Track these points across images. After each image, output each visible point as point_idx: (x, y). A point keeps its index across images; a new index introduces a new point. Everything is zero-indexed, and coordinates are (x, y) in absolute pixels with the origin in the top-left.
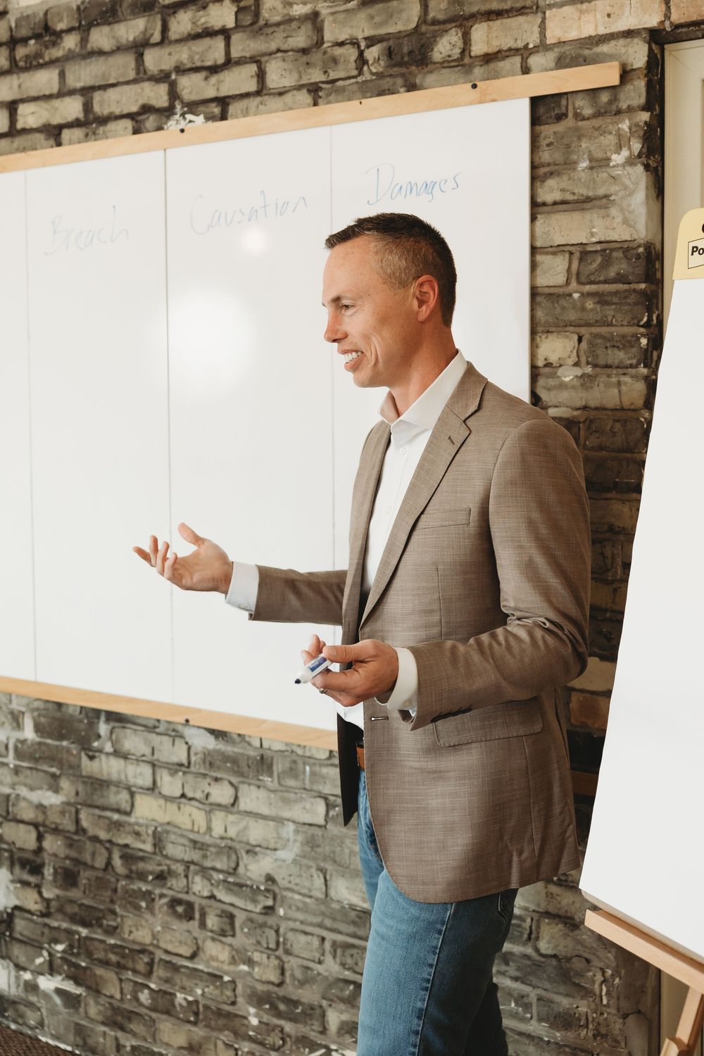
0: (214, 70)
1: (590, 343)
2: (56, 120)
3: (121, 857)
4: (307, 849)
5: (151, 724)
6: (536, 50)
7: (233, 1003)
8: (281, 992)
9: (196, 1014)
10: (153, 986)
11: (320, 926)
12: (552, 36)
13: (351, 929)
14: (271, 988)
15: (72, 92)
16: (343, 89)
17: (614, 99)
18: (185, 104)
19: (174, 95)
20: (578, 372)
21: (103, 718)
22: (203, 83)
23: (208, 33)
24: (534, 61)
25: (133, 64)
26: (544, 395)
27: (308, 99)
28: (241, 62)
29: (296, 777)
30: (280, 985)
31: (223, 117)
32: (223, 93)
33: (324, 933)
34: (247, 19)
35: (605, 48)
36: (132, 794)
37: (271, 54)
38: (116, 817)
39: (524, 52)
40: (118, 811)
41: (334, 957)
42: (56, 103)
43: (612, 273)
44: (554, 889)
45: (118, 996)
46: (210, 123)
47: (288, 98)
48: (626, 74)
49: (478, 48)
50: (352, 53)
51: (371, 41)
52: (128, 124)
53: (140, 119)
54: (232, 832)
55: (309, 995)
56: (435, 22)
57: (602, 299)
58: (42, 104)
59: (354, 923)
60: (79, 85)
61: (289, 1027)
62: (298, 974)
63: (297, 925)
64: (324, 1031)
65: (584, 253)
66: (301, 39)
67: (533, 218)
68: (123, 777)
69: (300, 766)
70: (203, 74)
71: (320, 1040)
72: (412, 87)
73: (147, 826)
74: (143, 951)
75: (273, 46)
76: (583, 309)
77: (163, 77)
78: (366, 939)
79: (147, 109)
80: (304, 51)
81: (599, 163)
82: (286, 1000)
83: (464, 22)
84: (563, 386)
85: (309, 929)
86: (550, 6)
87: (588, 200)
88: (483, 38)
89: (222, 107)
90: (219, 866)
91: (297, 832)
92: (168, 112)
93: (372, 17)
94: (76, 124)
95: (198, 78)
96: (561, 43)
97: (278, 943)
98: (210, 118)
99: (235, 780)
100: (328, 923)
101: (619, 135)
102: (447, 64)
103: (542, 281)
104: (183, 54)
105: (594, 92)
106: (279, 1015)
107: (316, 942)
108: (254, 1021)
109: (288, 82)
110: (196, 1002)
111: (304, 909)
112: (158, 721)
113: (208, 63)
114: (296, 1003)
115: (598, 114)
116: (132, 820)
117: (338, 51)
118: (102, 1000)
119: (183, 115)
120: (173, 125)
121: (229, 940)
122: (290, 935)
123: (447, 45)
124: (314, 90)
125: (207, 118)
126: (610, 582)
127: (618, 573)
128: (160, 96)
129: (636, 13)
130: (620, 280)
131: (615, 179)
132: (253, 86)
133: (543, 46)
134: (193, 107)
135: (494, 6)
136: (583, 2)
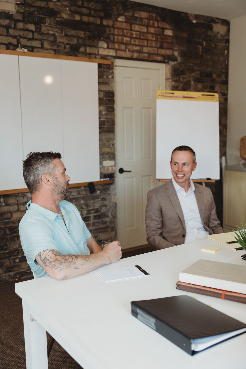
0: (29, 39)
1: (107, 107)
3: (9, 230)
5: (17, 195)
10: (19, 257)
12: (100, 52)
16: (61, 52)
18: (21, 45)
19: (18, 42)
20: (105, 112)
21: (2, 197)
22: (27, 42)
23: (28, 30)
24: (97, 57)
25: (6, 31)
28: (37, 39)
31: (32, 51)
32: (32, 45)
34: (38, 30)
35: (108, 57)
36: (12, 214)
37: (44, 40)
38: (7, 221)
39: (95, 55)
40: (8, 219)
43: (110, 96)
45: (9, 264)
46: (29, 52)
47: (49, 51)
50: (63, 46)
51: (67, 44)
52: (5, 47)
53: (8, 46)
56: (80, 44)
57: (108, 100)
65: (106, 92)
66: (51, 39)
67: (99, 85)
68: (9, 210)
70: (27, 40)
72: (76, 56)
73: (16, 220)
74: (16, 250)
75: (45, 38)
76: (106, 102)
77: (15, 37)
79: (10, 44)
80: (52, 42)
81: (107, 77)
83: (85, 46)
84: (103, 115)
86: (100, 48)
87: (106, 83)
88: (88, 50)
89: (32, 49)
92: (17, 46)
93: (67, 39)
96: (101, 55)
101: (110, 72)
102: (82, 53)
103: (100, 96)
104: (21, 33)
105: (106, 65)
109: (49, 47)
112: (19, 193)
113: (28, 37)
115: (107, 68)
116: (12, 220)
117: (60, 44)
118: (4, 267)
119: (21, 48)
123: (82, 49)
124: (55, 51)
125: (28, 50)
126: (110, 148)
127: (111, 146)
128: (14, 41)
129: (112, 53)
130: (111, 97)
131: (110, 80)
132: (40, 46)
133: (98, 54)
134: (25, 47)
135: (91, 44)
136: (104, 48)
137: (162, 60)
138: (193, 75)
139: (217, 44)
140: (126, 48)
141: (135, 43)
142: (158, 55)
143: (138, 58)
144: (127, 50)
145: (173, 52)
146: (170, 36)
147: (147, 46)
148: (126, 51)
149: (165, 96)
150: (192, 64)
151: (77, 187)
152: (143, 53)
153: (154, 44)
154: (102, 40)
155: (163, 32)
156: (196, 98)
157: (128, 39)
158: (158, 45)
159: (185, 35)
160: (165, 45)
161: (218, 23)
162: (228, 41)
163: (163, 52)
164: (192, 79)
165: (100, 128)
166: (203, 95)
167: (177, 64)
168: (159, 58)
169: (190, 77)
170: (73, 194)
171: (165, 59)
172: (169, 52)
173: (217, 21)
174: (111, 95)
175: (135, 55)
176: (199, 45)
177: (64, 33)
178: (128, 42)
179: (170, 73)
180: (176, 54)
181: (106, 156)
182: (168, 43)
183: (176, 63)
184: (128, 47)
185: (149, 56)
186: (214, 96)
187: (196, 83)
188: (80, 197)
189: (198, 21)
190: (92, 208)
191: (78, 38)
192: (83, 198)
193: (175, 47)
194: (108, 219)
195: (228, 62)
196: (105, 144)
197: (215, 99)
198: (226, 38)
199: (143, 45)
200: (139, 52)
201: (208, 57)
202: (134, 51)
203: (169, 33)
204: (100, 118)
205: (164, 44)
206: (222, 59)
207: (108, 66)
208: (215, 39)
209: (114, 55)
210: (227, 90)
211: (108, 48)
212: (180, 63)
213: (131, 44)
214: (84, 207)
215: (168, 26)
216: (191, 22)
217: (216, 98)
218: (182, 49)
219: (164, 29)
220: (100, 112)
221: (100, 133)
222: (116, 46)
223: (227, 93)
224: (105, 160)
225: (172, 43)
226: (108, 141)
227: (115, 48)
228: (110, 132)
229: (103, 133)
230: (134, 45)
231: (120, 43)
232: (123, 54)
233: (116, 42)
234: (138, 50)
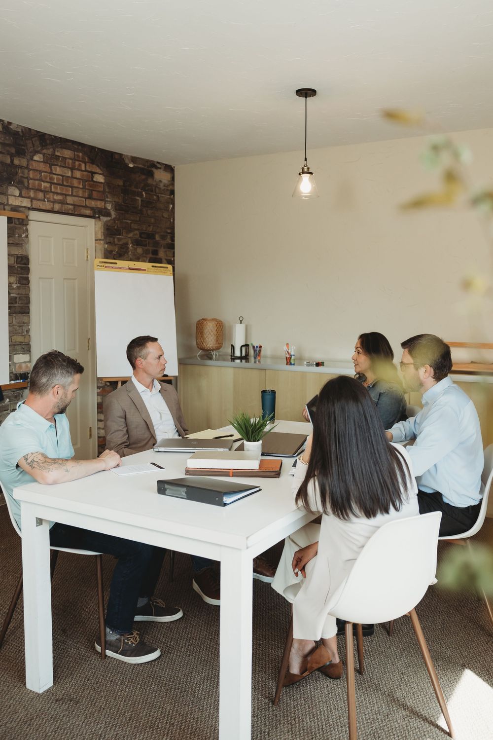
1: (19, 278)
12: (10, 202)
17: (22, 222)
20: (16, 285)
24: (6, 207)
26: (10, 291)
35: (21, 209)
39: (4, 205)
43: (23, 262)
57: (21, 268)
65: (18, 257)
67: (8, 247)
76: (18, 270)
81: (20, 236)
84: (14, 289)
86: (10, 195)
87: (18, 244)
96: (11, 205)
101: (23, 230)
103: (10, 263)
105: (18, 219)
115: (19, 224)
126: (23, 336)
127: (25, 333)
129: (26, 203)
130: (25, 264)
131: (23, 240)
133: (7, 204)
136: (16, 196)
137: (92, 215)
138: (131, 235)
139: (160, 195)
140: (45, 197)
141: (56, 191)
142: (86, 207)
143: (61, 211)
144: (46, 200)
145: (105, 204)
146: (101, 183)
147: (72, 195)
148: (45, 201)
149: (106, 267)
150: (129, 222)
152: (67, 204)
153: (80, 193)
154: (13, 185)
155: (93, 177)
156: (145, 270)
157: (48, 185)
158: (86, 195)
159: (121, 183)
160: (95, 194)
161: (160, 168)
162: (172, 192)
163: (93, 203)
164: (130, 242)
165: (10, 308)
166: (153, 266)
167: (111, 219)
168: (88, 212)
169: (127, 238)
171: (95, 213)
172: (100, 204)
173: (159, 166)
174: (25, 261)
175: (57, 207)
176: (138, 197)
178: (47, 190)
179: (101, 232)
180: (109, 206)
181: (18, 348)
182: (99, 191)
183: (109, 218)
184: (48, 196)
185: (74, 208)
186: (167, 268)
187: (135, 247)
189: (136, 165)
193: (107, 198)
195: (174, 220)
196: (16, 330)
197: (169, 273)
198: (170, 188)
199: (67, 193)
200: (62, 203)
201: (149, 212)
202: (54, 202)
203: (99, 178)
204: (9, 293)
205: (93, 192)
206: (166, 215)
207: (21, 221)
208: (157, 189)
209: (29, 206)
210: (174, 256)
211: (20, 196)
212: (114, 219)
213: (52, 192)
215: (98, 170)
216: (127, 166)
217: (170, 271)
218: (117, 200)
219: (93, 173)
220: (10, 285)
221: (10, 314)
222: (32, 194)
223: (174, 260)
224: (16, 354)
225: (104, 192)
226: (20, 326)
227: (30, 196)
228: (23, 313)
229: (14, 315)
230: (54, 193)
231: (37, 190)
232: (41, 205)
233: (31, 189)
234: (60, 200)
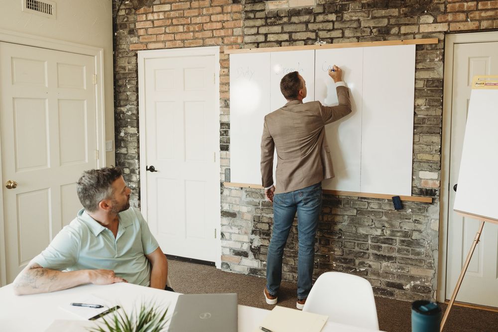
0: (329, 30)
1: (429, 101)
2: (280, 40)
4: (351, 221)
6: (417, 34)
7: (329, 262)
8: (342, 257)
9: (318, 266)
11: (354, 240)
12: (421, 31)
13: (363, 239)
14: (340, 256)
15: (285, 33)
16: (366, 38)
17: (437, 46)
18: (320, 38)
19: (317, 35)
20: (426, 107)
22: (326, 34)
23: (328, 21)
24: (416, 36)
25: (305, 27)
26: (417, 112)
27: (357, 40)
28: (337, 29)
29: (348, 204)
30: (342, 255)
31: (332, 43)
32: (332, 36)
33: (355, 241)
34: (340, 19)
35: (434, 35)
37: (346, 28)
39: (414, 34)
41: (358, 247)
42: (280, 35)
43: (434, 85)
44: (416, 224)
45: (294, 264)
47: (351, 39)
48: (439, 41)
49: (403, 31)
50: (369, 30)
51: (374, 28)
52: (303, 42)
53: (306, 42)
54: (330, 219)
55: (350, 257)
56: (391, 25)
57: (432, 91)
58: (276, 35)
59: (364, 238)
60: (288, 31)
61: (344, 265)
62: (348, 252)
63: (348, 240)
64: (354, 265)
65: (428, 80)
66: (355, 25)
67: (416, 72)
69: (350, 202)
70: (326, 31)
71: (354, 267)
72: (385, 40)
75: (347, 26)
76: (427, 93)
77: (314, 31)
78: (367, 241)
79: (309, 39)
80: (355, 28)
81: (432, 60)
82: (344, 259)
83: (399, 26)
84: (422, 110)
85: (351, 241)
86: (421, 24)
87: (429, 68)
88: (404, 30)
89: (331, 40)
90: (325, 228)
91: (348, 218)
92: (315, 40)
93: (375, 22)
94: (287, 41)
95: (325, 32)
96: (423, 33)
97: (342, 245)
98: (328, 42)
99: (330, 206)
100: (356, 239)
101: (437, 54)
102: (394, 35)
103: (417, 86)
104: (321, 26)
105: (431, 45)
106: (342, 263)
107: (353, 244)
108: (335, 265)
109: (351, 35)
110: (317, 263)
111: (350, 236)
114: (347, 259)
115: (432, 49)
117: (365, 29)
118: (288, 266)
119: (320, 41)
120: (317, 44)
121: (328, 246)
122: (346, 243)
123: (394, 30)
124: (358, 38)
125: (327, 43)
126: (432, 154)
127: (433, 152)
128: (313, 36)
129: (441, 28)
130: (438, 87)
131: (436, 64)
132: (341, 36)
133: (419, 33)
134: (323, 39)
135: (407, 22)
136: (429, 24)
140: (467, 17)
141: (486, 7)
144: (469, 20)
148: (466, 21)
151: (379, 199)
154: (426, 14)
157: (472, 4)
165: (415, 128)
170: (372, 205)
174: (437, 84)
175: (485, 24)
177: (370, 16)
178: (472, 9)
181: (425, 165)
184: (472, 15)
188: (383, 212)
190: (399, 229)
191: (390, 17)
192: (386, 214)
194: (423, 250)
196: (423, 149)
200: (493, 18)
202: (480, 21)
204: (415, 114)
207: (434, 46)
209: (446, 30)
211: (435, 22)
213: (477, 10)
214: (386, 225)
220: (416, 106)
221: (414, 133)
222: (450, 17)
224: (422, 170)
226: (428, 145)
227: (448, 20)
228: (432, 133)
229: (421, 134)
230: (482, 10)
231: (458, 12)
232: (462, 27)
233: (449, 13)
234: (491, 16)
